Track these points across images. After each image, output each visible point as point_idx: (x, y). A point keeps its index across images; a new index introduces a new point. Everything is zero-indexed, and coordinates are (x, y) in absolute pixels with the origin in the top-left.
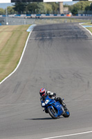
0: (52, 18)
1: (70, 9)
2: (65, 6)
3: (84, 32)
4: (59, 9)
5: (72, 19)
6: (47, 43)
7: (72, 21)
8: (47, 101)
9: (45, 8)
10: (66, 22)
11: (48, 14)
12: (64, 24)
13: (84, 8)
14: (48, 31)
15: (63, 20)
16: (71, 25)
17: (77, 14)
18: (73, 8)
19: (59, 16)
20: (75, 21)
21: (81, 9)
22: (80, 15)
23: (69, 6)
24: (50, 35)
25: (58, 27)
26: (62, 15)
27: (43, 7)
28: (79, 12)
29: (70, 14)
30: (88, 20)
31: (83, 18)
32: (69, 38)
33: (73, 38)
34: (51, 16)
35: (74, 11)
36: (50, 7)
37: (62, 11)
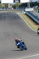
0: (5, 10)
1: (12, 6)
2: (10, 5)
3: (18, 16)
4: (8, 6)
5: (14, 10)
6: (3, 21)
7: (14, 11)
8: (19, 43)
9: (2, 6)
10: (11, 12)
11: (3, 8)
12: (10, 12)
13: (18, 6)
14: (3, 16)
15: (10, 11)
16: (13, 13)
17: (15, 8)
18: (14, 6)
19: (8, 9)
20: (15, 11)
21: (17, 6)
22: (17, 9)
23: (12, 5)
24: (4, 17)
25: (7, 14)
26: (9, 9)
27: (1, 5)
28: (16, 7)
29: (13, 8)
30: (20, 11)
31: (18, 10)
32: (12, 19)
33: (14, 18)
34: (5, 9)
35: (14, 7)
36: (4, 5)
37: (9, 7)
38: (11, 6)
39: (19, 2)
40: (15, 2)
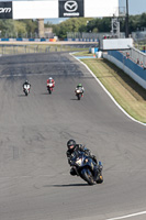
1: (55, 30)
2: (46, 26)
3: (76, 66)
7: (58, 49)
9: (15, 29)
11: (20, 38)
12: (46, 53)
13: (77, 29)
14: (20, 65)
17: (66, 39)
18: (59, 28)
20: (63, 50)
21: (73, 30)
23: (53, 26)
24: (24, 71)
27: (13, 27)
30: (84, 48)
33: (60, 76)
35: (61, 33)
36: (23, 27)
37: (42, 33)
39: (78, 14)
40: (65, 15)
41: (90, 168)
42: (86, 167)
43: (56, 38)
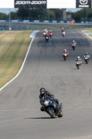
2: (68, 13)
9: (48, 15)
11: (51, 20)
12: (67, 31)
19: (62, 22)
21: (84, 16)
26: (65, 21)
28: (82, 19)
30: (91, 28)
36: (53, 14)
38: (70, 16)
39: (88, 6)
40: (80, 6)
41: (53, 107)
42: (51, 106)
43: (73, 21)
